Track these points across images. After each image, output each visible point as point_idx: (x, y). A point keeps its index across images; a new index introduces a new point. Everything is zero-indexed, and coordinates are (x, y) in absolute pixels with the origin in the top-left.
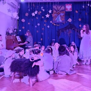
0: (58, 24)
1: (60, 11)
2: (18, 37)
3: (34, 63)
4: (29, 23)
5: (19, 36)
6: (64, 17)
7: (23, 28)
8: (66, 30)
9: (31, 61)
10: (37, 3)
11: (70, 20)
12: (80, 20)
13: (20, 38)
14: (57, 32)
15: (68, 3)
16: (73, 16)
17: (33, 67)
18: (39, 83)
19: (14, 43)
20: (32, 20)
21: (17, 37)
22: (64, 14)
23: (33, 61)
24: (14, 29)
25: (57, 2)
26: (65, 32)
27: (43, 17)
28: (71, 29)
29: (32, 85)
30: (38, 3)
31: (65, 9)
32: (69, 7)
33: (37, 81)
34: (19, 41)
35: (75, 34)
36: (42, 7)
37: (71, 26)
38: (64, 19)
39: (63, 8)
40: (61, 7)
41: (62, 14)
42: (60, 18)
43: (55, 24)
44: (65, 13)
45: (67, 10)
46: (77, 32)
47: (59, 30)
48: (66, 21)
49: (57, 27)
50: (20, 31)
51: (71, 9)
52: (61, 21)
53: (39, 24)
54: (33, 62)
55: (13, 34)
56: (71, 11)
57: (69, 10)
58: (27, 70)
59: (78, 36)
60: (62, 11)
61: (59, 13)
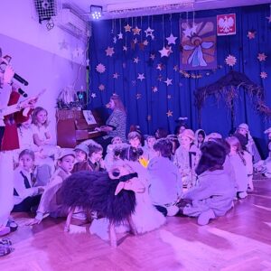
0: (197, 72)
1: (201, 37)
2: (87, 114)
4: (116, 76)
5: (90, 111)
6: (213, 52)
7: (102, 87)
9: (112, 177)
11: (231, 60)
12: (262, 57)
13: (92, 116)
14: (193, 97)
15: (224, 11)
16: (241, 49)
17: (116, 194)
18: (136, 238)
19: (76, 129)
20: (124, 65)
21: (85, 112)
22: (211, 44)
23: (118, 178)
24: (78, 93)
25: (191, 13)
26: (217, 96)
27: (153, 57)
28: (236, 85)
29: (115, 243)
30: (139, 18)
32: (227, 24)
33: (131, 232)
34: (89, 123)
35: (247, 99)
36: (149, 30)
37: (234, 77)
38: (212, 59)
39: (209, 27)
40: (203, 26)
43: (189, 72)
44: (215, 40)
45: (223, 32)
46: (254, 94)
47: (199, 90)
48: (219, 64)
49: (193, 83)
50: (94, 95)
51: (233, 27)
53: (141, 77)
55: (75, 106)
58: (101, 202)
59: (258, 106)
61: (197, 43)
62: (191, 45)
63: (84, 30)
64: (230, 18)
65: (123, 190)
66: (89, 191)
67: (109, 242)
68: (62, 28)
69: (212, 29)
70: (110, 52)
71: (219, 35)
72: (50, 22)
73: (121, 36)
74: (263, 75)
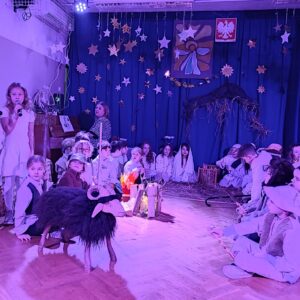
0: (189, 81)
1: (197, 41)
2: (64, 120)
4: (98, 78)
5: (67, 117)
6: (208, 59)
7: (82, 90)
8: (214, 101)
11: (227, 71)
12: (261, 70)
13: (69, 123)
14: (182, 108)
15: (225, 14)
16: (240, 59)
17: (93, 216)
19: (51, 136)
20: (108, 67)
21: (61, 117)
23: (97, 199)
24: (55, 95)
25: (188, 13)
28: (231, 99)
31: (215, 34)
32: (226, 29)
34: (66, 130)
35: (241, 115)
36: (139, 30)
37: (228, 89)
38: (206, 67)
39: (207, 31)
40: (200, 29)
42: (194, 62)
43: (180, 80)
44: (212, 46)
45: (221, 38)
46: (250, 110)
47: (190, 101)
48: (214, 72)
49: (183, 92)
50: (72, 99)
52: (197, 72)
53: (126, 81)
54: (96, 202)
55: (50, 110)
56: (235, 40)
57: (225, 37)
59: (252, 123)
60: (204, 39)
61: (192, 48)
62: (186, 50)
63: (65, 22)
64: (231, 23)
65: (102, 212)
66: (64, 211)
68: (40, 18)
69: (209, 34)
70: (93, 50)
71: (217, 41)
72: (27, 11)
73: (107, 33)
74: (261, 90)
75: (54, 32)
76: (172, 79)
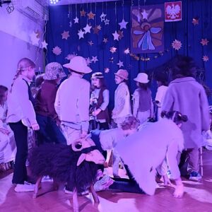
0: (146, 55)
3: (83, 155)
6: (160, 37)
10: (89, 4)
11: (177, 45)
12: (204, 42)
16: (186, 35)
17: (78, 164)
27: (105, 40)
30: (93, 4)
31: (165, 15)
36: (103, 15)
38: (159, 43)
39: (157, 13)
41: (156, 31)
44: (162, 26)
45: (170, 19)
48: (165, 48)
51: (179, 14)
54: (80, 153)
56: (181, 19)
57: (173, 17)
60: (156, 21)
61: (147, 28)
62: (141, 30)
63: (41, 15)
64: (177, 6)
65: (85, 161)
66: (53, 162)
67: (72, 208)
68: (21, 12)
69: (160, 16)
70: (65, 35)
71: (166, 21)
72: (10, 5)
73: (76, 20)
74: (205, 59)
75: (33, 22)
76: (131, 55)
